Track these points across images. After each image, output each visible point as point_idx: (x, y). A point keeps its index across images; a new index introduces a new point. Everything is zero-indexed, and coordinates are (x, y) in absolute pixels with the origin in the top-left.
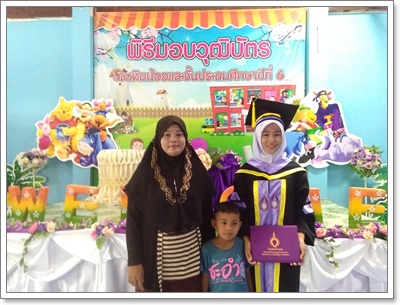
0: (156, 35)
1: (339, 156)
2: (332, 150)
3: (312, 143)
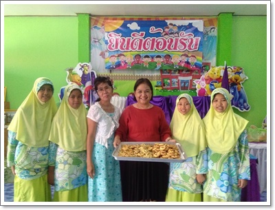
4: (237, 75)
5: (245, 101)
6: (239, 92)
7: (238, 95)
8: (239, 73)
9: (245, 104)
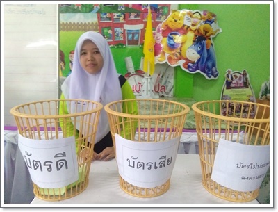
4: (207, 25)
5: (214, 65)
6: (208, 50)
7: (206, 56)
8: (211, 22)
9: (214, 69)
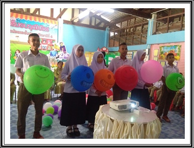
0: (16, 20)
1: (65, 58)
2: (63, 56)
3: (59, 54)
